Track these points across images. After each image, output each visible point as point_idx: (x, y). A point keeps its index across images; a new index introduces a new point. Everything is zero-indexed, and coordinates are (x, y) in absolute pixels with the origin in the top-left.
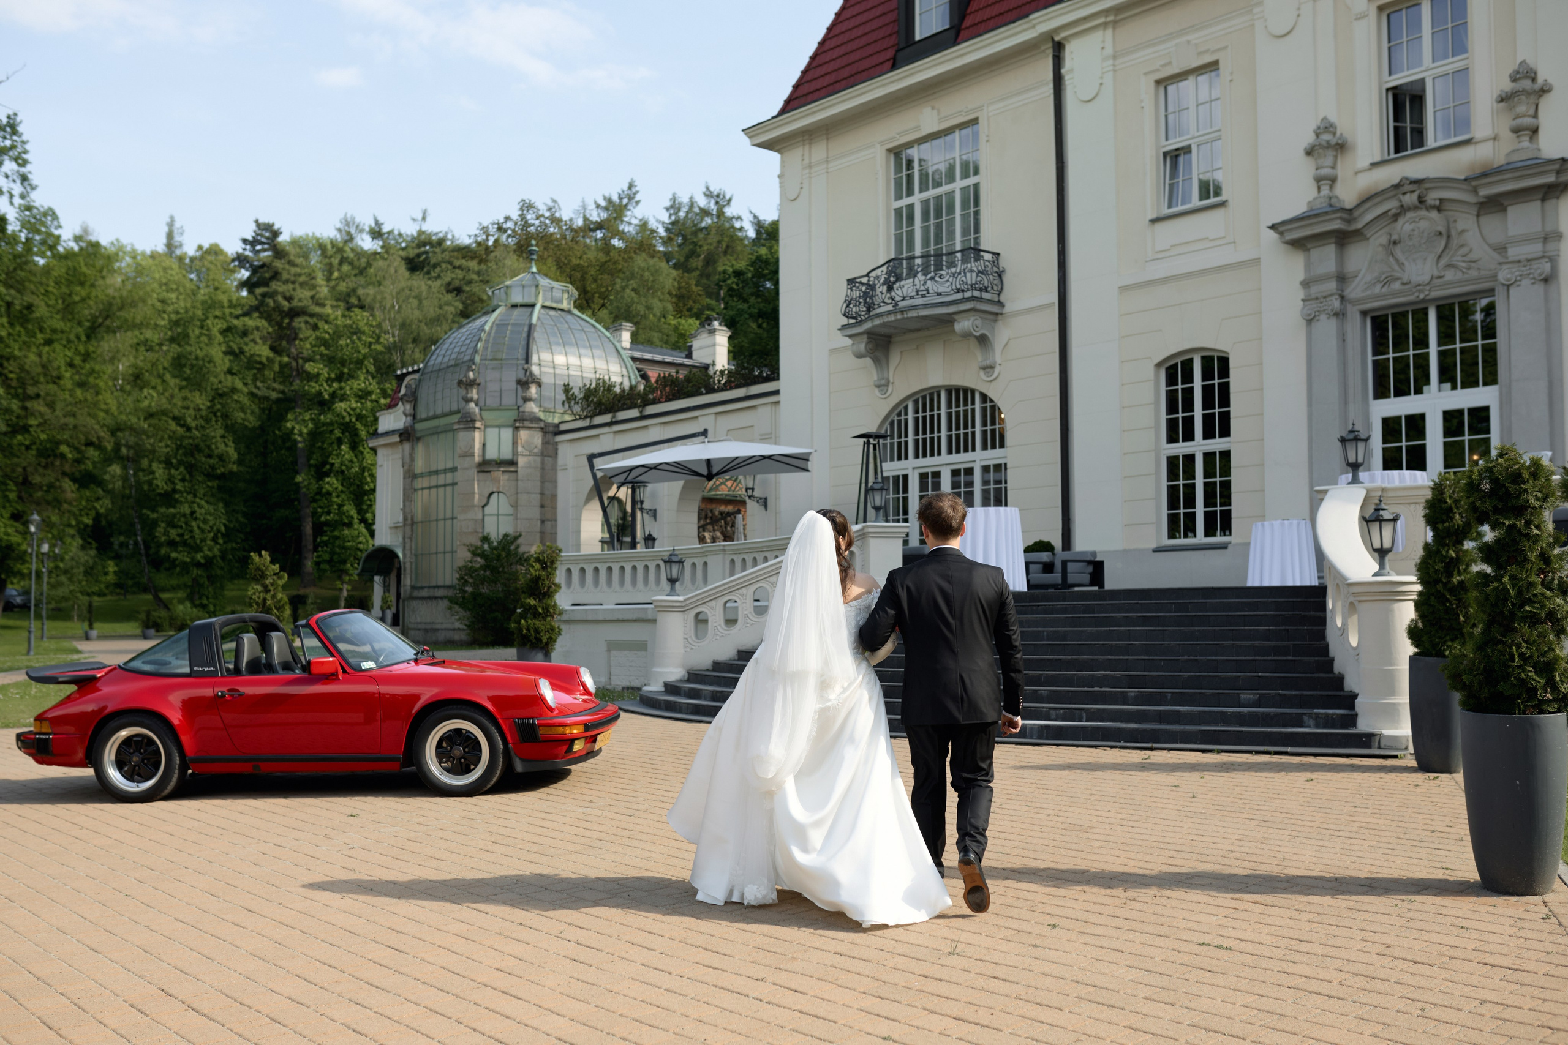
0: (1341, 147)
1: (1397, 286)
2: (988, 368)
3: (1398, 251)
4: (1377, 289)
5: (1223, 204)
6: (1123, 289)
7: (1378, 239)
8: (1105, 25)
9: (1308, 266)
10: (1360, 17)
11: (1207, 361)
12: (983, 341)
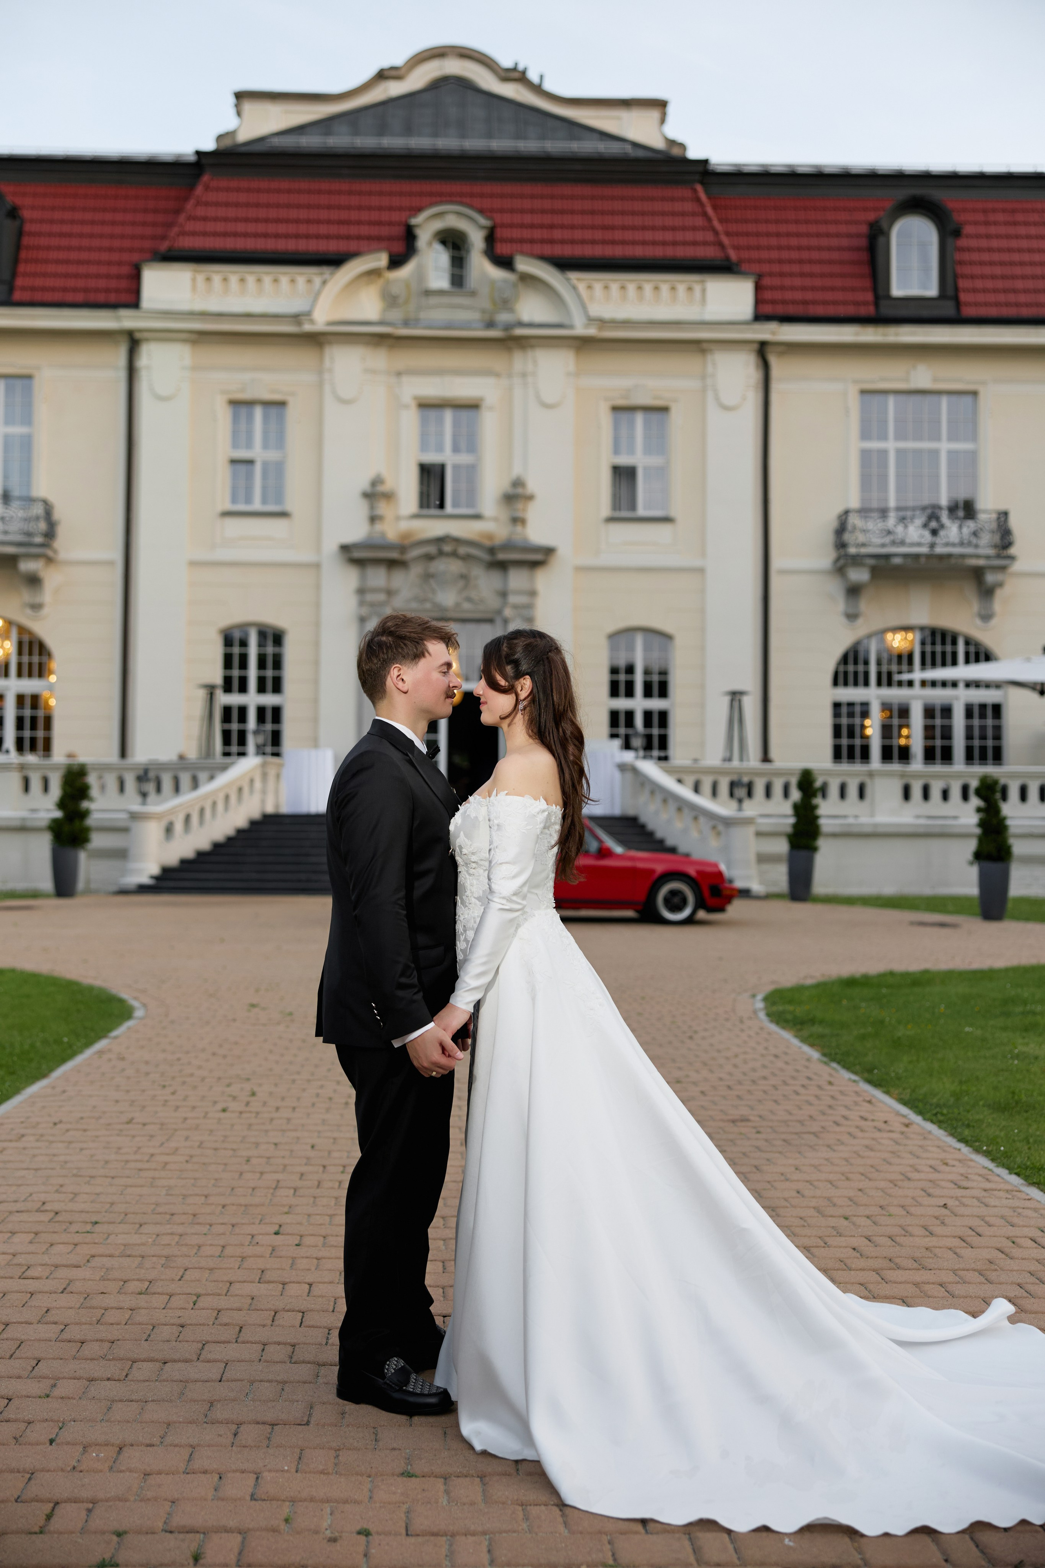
0: (389, 496)
1: (428, 606)
2: (36, 607)
3: (432, 581)
4: (414, 605)
5: (284, 514)
6: (193, 564)
7: (416, 570)
8: (184, 341)
9: (363, 578)
10: (407, 407)
11: (263, 635)
12: (34, 581)
